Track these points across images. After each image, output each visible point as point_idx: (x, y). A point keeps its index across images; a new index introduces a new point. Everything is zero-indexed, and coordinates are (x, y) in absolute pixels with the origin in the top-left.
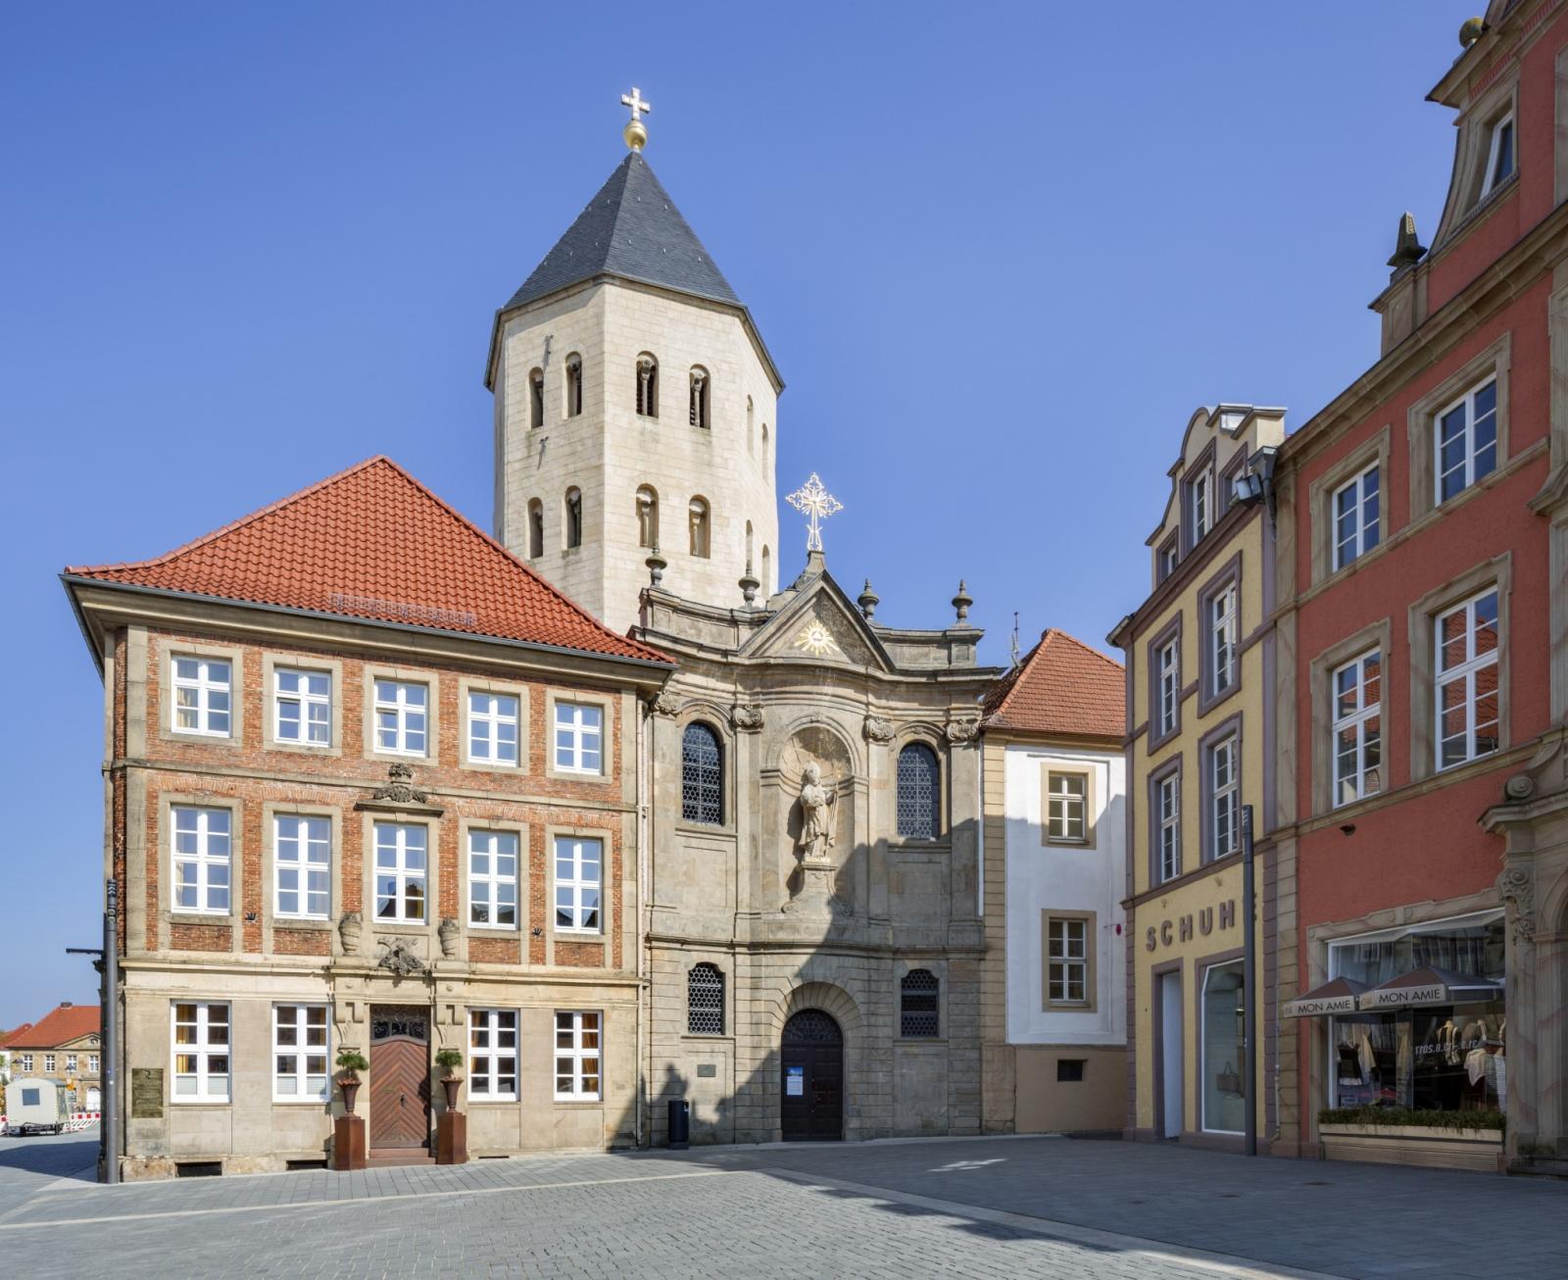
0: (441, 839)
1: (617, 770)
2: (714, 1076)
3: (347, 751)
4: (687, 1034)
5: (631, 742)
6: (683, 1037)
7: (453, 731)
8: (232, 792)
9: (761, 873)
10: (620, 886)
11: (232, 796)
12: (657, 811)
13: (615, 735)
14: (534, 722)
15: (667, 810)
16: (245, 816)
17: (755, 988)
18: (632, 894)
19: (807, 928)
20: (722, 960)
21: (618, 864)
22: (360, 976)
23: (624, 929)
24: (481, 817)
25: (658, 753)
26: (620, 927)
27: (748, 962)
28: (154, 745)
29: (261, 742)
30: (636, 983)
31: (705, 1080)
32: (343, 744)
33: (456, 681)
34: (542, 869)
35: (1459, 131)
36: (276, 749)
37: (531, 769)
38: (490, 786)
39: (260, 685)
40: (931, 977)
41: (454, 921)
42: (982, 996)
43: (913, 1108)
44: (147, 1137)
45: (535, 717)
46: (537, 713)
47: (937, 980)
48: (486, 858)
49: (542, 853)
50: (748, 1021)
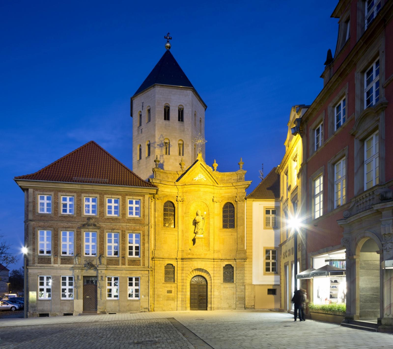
0: (100, 235)
1: (144, 215)
2: (171, 293)
3: (77, 215)
4: (164, 282)
5: (147, 208)
6: (163, 283)
7: (103, 208)
8: (51, 226)
9: (184, 240)
10: (144, 245)
11: (51, 227)
12: (156, 225)
13: (143, 207)
14: (123, 205)
15: (159, 225)
16: (54, 232)
17: (182, 270)
18: (147, 247)
19: (196, 254)
20: (174, 263)
21: (144, 239)
22: (81, 269)
23: (146, 256)
24: (110, 229)
25: (156, 210)
26: (144, 255)
27: (181, 263)
28: (34, 216)
29: (58, 214)
30: (149, 269)
31: (169, 294)
32: (77, 213)
33: (103, 196)
34: (125, 242)
35: (339, 25)
36: (61, 215)
37: (122, 217)
38: (112, 221)
39: (58, 200)
40: (232, 266)
41: (103, 255)
42: (245, 271)
43: (226, 302)
44: (33, 307)
45: (123, 203)
46: (123, 202)
47: (233, 267)
48: (111, 239)
49: (125, 237)
50: (181, 279)
